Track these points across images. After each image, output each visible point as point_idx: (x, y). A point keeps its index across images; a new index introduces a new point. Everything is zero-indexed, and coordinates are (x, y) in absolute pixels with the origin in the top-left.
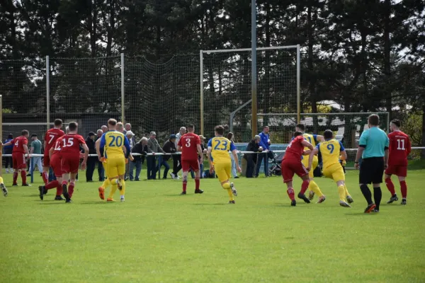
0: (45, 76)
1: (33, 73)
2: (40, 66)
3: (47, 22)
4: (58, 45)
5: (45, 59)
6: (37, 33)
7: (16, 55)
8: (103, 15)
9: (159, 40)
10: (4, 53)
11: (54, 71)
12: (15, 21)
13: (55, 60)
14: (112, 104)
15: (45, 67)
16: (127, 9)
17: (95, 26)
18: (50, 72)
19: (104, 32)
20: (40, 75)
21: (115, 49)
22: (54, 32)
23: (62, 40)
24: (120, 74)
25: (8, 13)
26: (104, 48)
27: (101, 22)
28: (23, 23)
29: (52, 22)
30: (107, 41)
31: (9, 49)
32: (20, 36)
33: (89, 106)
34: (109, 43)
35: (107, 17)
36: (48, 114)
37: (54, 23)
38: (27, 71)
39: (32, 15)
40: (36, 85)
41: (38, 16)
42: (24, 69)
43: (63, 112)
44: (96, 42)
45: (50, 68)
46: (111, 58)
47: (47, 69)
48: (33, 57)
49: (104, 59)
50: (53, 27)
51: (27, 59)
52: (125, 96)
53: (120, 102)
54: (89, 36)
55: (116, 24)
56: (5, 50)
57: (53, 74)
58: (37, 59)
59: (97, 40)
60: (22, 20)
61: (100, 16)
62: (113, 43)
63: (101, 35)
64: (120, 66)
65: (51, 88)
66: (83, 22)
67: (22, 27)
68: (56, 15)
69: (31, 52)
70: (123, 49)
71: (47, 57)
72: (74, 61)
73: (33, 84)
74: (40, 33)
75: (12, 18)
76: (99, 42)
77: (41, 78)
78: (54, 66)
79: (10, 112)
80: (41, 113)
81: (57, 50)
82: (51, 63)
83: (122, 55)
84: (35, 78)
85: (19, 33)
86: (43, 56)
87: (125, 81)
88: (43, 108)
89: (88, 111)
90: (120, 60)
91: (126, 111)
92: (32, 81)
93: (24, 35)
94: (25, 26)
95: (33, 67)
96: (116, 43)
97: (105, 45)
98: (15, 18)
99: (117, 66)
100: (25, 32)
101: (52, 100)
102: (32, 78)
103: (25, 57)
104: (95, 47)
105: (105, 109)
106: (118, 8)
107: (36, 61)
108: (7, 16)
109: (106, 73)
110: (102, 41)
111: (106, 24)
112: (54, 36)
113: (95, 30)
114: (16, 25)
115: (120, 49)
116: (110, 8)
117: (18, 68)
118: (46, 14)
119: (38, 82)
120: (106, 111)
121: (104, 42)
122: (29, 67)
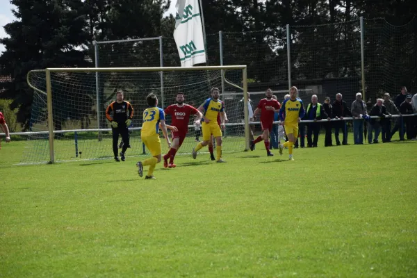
0: (286, 45)
1: (275, 42)
2: (281, 35)
4: (298, 13)
5: (285, 28)
6: (278, 3)
7: (258, 26)
10: (247, 25)
11: (294, 39)
13: (295, 28)
14: (352, 68)
15: (286, 36)
18: (291, 40)
20: (280, 44)
21: (354, 13)
23: (302, 8)
24: (359, 39)
26: (342, 13)
30: (346, 5)
31: (251, 20)
32: (262, 7)
33: (329, 72)
34: (348, 8)
36: (289, 81)
38: (268, 41)
40: (277, 54)
42: (265, 39)
43: (304, 79)
44: (335, 8)
45: (290, 37)
46: (350, 22)
47: (288, 38)
48: (274, 27)
49: (343, 24)
51: (268, 29)
52: (365, 60)
53: (359, 66)
54: (328, 2)
56: (247, 22)
57: (294, 42)
58: (278, 28)
59: (335, 6)
62: (352, 8)
64: (359, 29)
65: (291, 56)
69: (272, 22)
70: (362, 12)
71: (288, 26)
72: (314, 28)
73: (275, 53)
74: (281, 3)
76: (337, 7)
77: (282, 47)
78: (294, 34)
79: (254, 81)
80: (282, 82)
81: (297, 19)
82: (292, 32)
83: (361, 18)
84: (276, 48)
85: (261, 4)
86: (283, 25)
87: (365, 44)
88: (285, 76)
89: (328, 76)
90: (359, 25)
91: (366, 74)
92: (274, 50)
93: (265, 6)
95: (275, 37)
96: (355, 7)
97: (343, 10)
99: (356, 30)
100: (267, 3)
101: (293, 68)
102: (273, 48)
103: (266, 27)
104: (334, 12)
105: (345, 73)
107: (277, 31)
109: (345, 38)
110: (341, 6)
112: (293, 4)
115: (358, 13)
117: (260, 38)
119: (279, 51)
120: (346, 76)
121: (343, 6)
122: (271, 37)
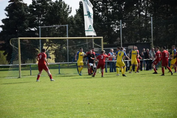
0: (120, 29)
1: (115, 27)
2: (118, 24)
3: (120, 6)
4: (125, 15)
5: (120, 21)
7: (108, 21)
9: (167, 10)
10: (104, 20)
12: (108, 7)
13: (124, 22)
14: (148, 38)
15: (120, 25)
17: (140, 7)
18: (122, 27)
19: (144, 9)
20: (118, 28)
21: (148, 15)
22: (123, 10)
24: (151, 26)
25: (105, 4)
28: (111, 7)
29: (122, 6)
30: (145, 12)
31: (105, 18)
32: (110, 13)
33: (138, 40)
35: (145, 2)
36: (121, 44)
37: (123, 6)
38: (113, 27)
39: (115, 4)
40: (116, 32)
41: (117, 4)
42: (111, 26)
43: (128, 43)
44: (141, 13)
46: (147, 19)
49: (144, 20)
50: (123, 8)
51: (113, 22)
52: (153, 35)
53: (151, 37)
54: (138, 11)
55: (149, 5)
56: (104, 19)
58: (117, 21)
59: (141, 12)
60: (111, 6)
61: (142, 2)
62: (148, 13)
63: (143, 10)
64: (151, 22)
66: (135, 5)
67: (111, 9)
68: (124, 3)
69: (114, 19)
70: (152, 15)
71: (121, 21)
72: (132, 21)
74: (118, 11)
75: (107, 5)
76: (142, 13)
78: (123, 24)
79: (106, 43)
80: (119, 44)
81: (124, 18)
82: (123, 23)
83: (152, 18)
84: (116, 30)
85: (110, 11)
86: (119, 20)
87: (153, 28)
88: (120, 41)
89: (137, 42)
90: (151, 20)
91: (153, 41)
93: (111, 12)
94: (112, 8)
95: (115, 25)
97: (144, 14)
98: (108, 5)
99: (149, 23)
100: (112, 11)
101: (123, 38)
102: (115, 30)
103: (112, 21)
104: (140, 15)
105: (145, 41)
107: (116, 22)
108: (105, 5)
109: (145, 26)
110: (143, 12)
111: (144, 5)
112: (123, 12)
114: (108, 8)
115: (150, 15)
117: (109, 26)
118: (120, 3)
120: (145, 42)
121: (144, 13)
122: (114, 25)
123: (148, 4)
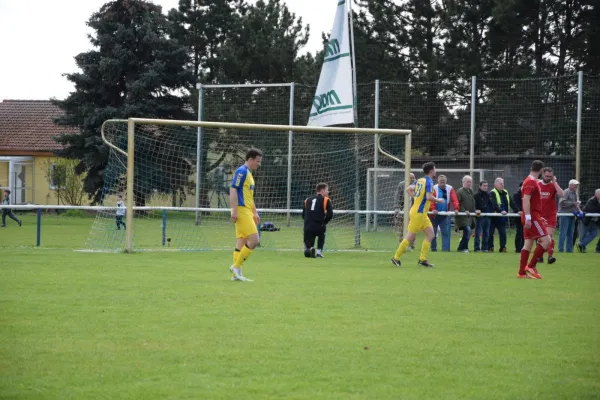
0: (469, 105)
1: (454, 100)
2: (462, 90)
3: (475, 31)
4: (490, 61)
5: (470, 81)
6: (461, 46)
7: (433, 77)
8: (555, 18)
10: (416, 73)
11: (481, 97)
12: (433, 30)
13: (486, 83)
14: (562, 143)
15: (470, 92)
16: (590, 8)
17: (543, 34)
18: (477, 99)
19: (555, 43)
20: (462, 103)
21: (570, 65)
22: (484, 44)
23: (496, 52)
24: (576, 102)
25: (425, 19)
26: (554, 65)
27: (552, 28)
28: (444, 31)
29: (482, 29)
30: (559, 54)
31: (422, 68)
32: (438, 50)
33: (529, 147)
34: (562, 57)
35: (561, 21)
36: (472, 157)
37: (485, 31)
38: (445, 99)
39: (456, 20)
40: (456, 117)
41: (464, 21)
42: (441, 94)
43: (492, 154)
44: (544, 57)
45: (476, 93)
46: (564, 78)
47: (473, 95)
48: (454, 79)
49: (554, 80)
50: (484, 36)
51: (446, 81)
52: (582, 132)
53: (574, 141)
54: (533, 47)
55: (573, 30)
56: (417, 69)
57: (481, 101)
58: (460, 81)
59: (544, 53)
60: (442, 28)
61: (551, 19)
62: (567, 58)
63: (550, 45)
64: (576, 89)
65: (476, 120)
66: (525, 28)
67: (442, 38)
68: (489, 19)
69: (451, 71)
70: (581, 65)
71: (474, 78)
72: (511, 83)
73: (453, 116)
74: (465, 45)
75: (429, 25)
76: (547, 56)
77: (464, 107)
78: (482, 90)
79: (421, 154)
80: (463, 156)
81: (488, 69)
82: (479, 86)
83: (580, 73)
84: (455, 108)
85: (437, 45)
86: (467, 77)
87: (583, 111)
88: (466, 148)
89: (527, 153)
90: (576, 81)
91: (582, 154)
92: (451, 112)
93: (443, 48)
94: (446, 35)
95: (454, 92)
96: (572, 56)
97: (555, 60)
98: (433, 25)
99: (572, 90)
100: (446, 44)
101: (477, 138)
102: (451, 107)
103: (444, 78)
104: (542, 63)
105: (552, 150)
106: (577, 8)
107: (458, 84)
108: (422, 22)
109: (556, 99)
110: (552, 54)
111: (558, 31)
112: (484, 48)
113: (542, 39)
114: (433, 35)
115: (577, 66)
116: (565, 7)
117: (433, 93)
118: (474, 19)
119: (460, 112)
120: (554, 154)
121: (555, 55)
122: (449, 92)
123: (568, 28)
